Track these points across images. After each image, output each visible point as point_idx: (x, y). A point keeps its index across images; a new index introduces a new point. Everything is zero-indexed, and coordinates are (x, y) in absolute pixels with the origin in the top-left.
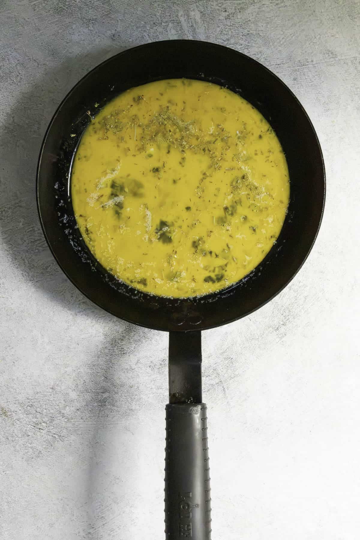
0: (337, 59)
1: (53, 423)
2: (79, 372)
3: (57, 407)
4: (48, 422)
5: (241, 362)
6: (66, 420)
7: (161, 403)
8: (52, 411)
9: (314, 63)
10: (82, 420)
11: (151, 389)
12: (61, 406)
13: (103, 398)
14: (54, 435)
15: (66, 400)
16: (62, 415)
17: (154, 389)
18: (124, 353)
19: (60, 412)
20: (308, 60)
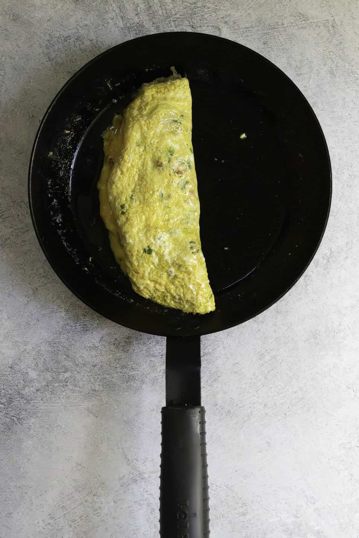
0: (308, 22)
1: (12, 405)
2: (40, 350)
3: (16, 388)
4: (6, 404)
5: (211, 340)
6: (25, 402)
7: (126, 384)
8: (10, 392)
9: (285, 26)
10: (42, 402)
11: (116, 368)
12: (20, 386)
13: (64, 378)
14: (12, 418)
15: (25, 380)
16: (21, 395)
17: (119, 369)
18: (87, 330)
19: (19, 392)
20: (279, 23)
